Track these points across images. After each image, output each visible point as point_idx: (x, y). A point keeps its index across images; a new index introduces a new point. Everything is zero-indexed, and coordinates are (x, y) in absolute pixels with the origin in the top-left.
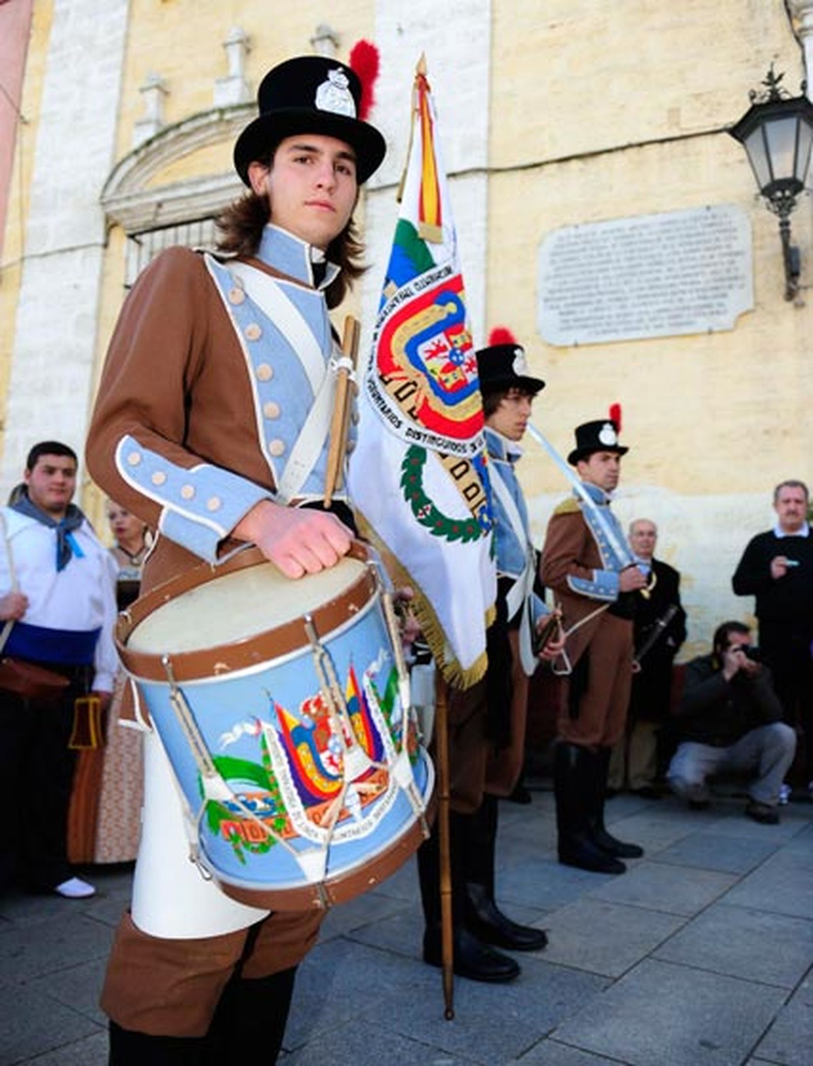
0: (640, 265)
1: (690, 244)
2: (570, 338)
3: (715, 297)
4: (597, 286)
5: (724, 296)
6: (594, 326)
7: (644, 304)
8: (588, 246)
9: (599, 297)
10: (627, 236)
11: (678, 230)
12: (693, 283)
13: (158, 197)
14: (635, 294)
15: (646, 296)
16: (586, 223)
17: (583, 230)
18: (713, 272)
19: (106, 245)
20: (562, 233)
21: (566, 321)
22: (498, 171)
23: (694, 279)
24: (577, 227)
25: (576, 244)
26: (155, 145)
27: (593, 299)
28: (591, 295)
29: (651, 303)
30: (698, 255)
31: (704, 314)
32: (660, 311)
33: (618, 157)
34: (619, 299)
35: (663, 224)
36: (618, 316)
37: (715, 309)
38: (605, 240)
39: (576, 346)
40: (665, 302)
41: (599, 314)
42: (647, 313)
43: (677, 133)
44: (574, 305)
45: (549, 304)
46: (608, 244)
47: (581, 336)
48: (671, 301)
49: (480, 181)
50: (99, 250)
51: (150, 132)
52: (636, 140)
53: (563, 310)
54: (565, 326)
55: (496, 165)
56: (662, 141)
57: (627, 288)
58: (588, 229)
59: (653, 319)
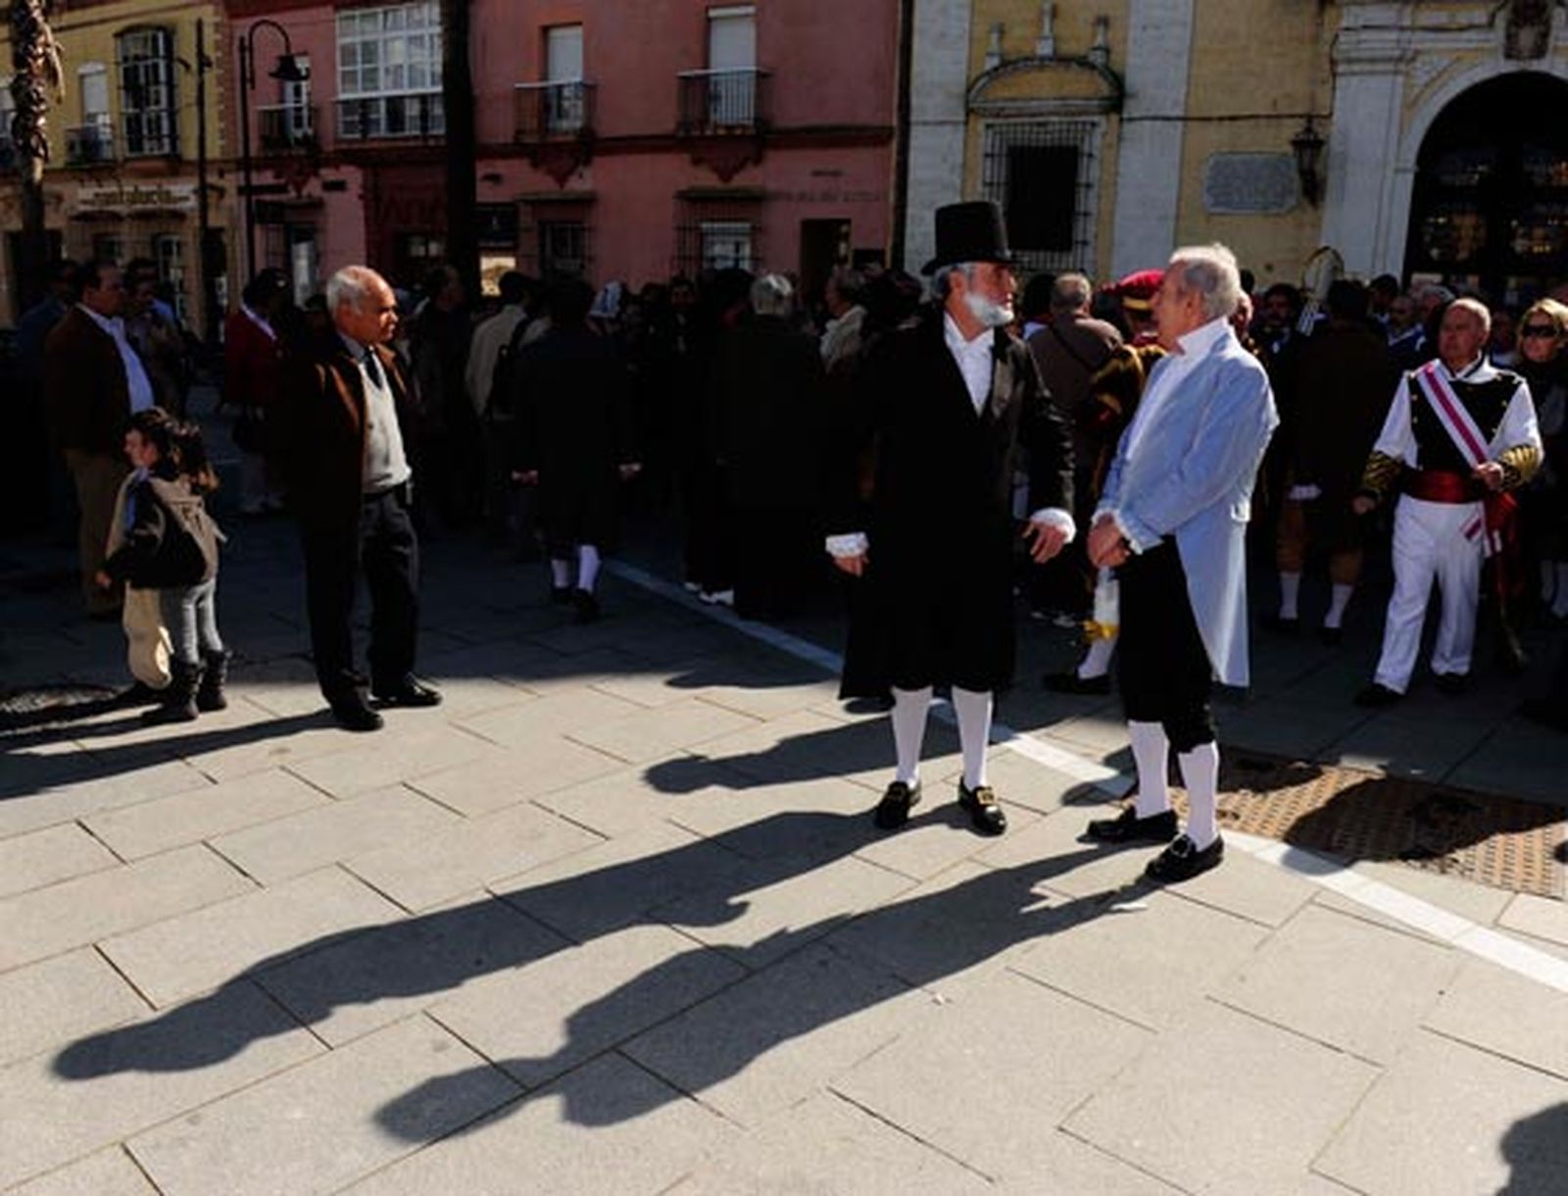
0: (1250, 179)
1: (1274, 171)
2: (1217, 210)
3: (1280, 198)
4: (1231, 186)
5: (1284, 198)
6: (1228, 205)
7: (1250, 198)
8: (1229, 166)
9: (1231, 192)
10: (1247, 163)
11: (1270, 163)
12: (1272, 190)
14: (1248, 192)
15: (1252, 194)
16: (1231, 153)
17: (1228, 156)
18: (1282, 187)
19: (966, 123)
20: (1218, 157)
21: (1216, 202)
22: (1190, 119)
23: (1273, 188)
24: (1225, 155)
25: (1223, 163)
26: (1001, 71)
27: (1229, 192)
28: (1228, 190)
29: (1253, 198)
30: (1277, 177)
31: (1276, 206)
32: (1256, 202)
33: (1247, 122)
34: (1240, 194)
35: (1263, 159)
36: (1239, 202)
37: (1279, 203)
38: (1238, 164)
39: (1220, 214)
40: (1260, 198)
41: (1231, 200)
42: (1251, 202)
43: (1275, 113)
44: (1219, 194)
45: (1209, 192)
46: (1238, 166)
47: (1221, 209)
48: (1262, 198)
49: (1180, 124)
50: (961, 128)
51: (995, 62)
52: (1256, 114)
53: (1215, 196)
54: (1217, 204)
55: (1188, 116)
56: (1268, 116)
57: (1244, 189)
58: (1231, 156)
59: (1253, 205)
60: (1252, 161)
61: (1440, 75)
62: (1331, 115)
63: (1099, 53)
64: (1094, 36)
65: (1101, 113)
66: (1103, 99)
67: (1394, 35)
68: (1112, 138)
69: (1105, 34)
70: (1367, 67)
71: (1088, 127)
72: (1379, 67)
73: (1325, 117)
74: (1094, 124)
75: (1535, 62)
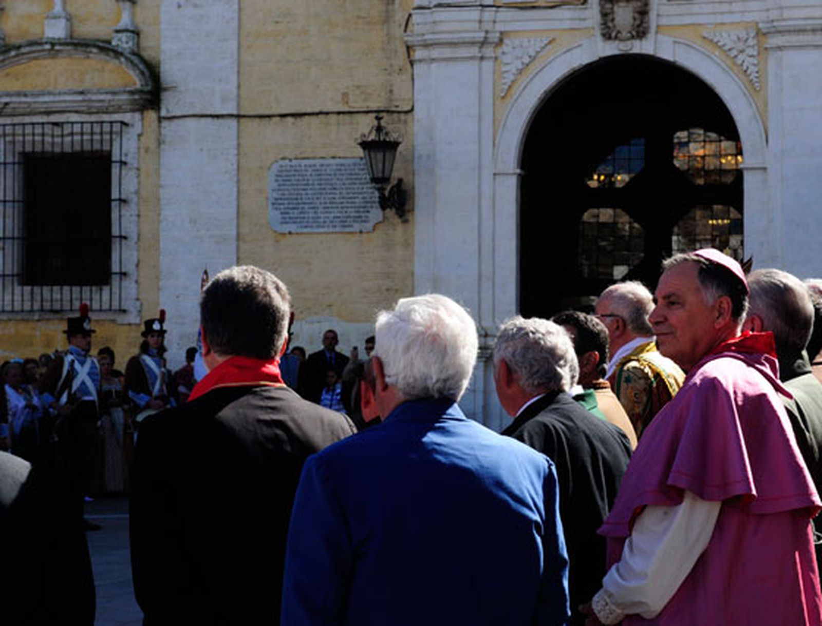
0: (324, 189)
1: (351, 179)
2: (286, 228)
3: (363, 212)
4: (301, 199)
5: (368, 212)
6: (300, 222)
7: (327, 212)
8: (297, 173)
9: (303, 206)
10: (318, 170)
11: (346, 170)
12: (352, 203)
13: (7, 100)
14: (323, 205)
15: (328, 208)
16: (296, 159)
17: (294, 162)
18: (363, 198)
20: (281, 162)
21: (284, 218)
22: (244, 116)
23: (353, 200)
25: (290, 171)
27: (300, 206)
28: (298, 204)
29: (330, 212)
30: (356, 186)
31: (358, 222)
32: (334, 217)
33: (314, 119)
34: (313, 208)
35: (337, 165)
36: (313, 218)
37: (363, 219)
38: (307, 171)
39: (290, 233)
40: (338, 212)
41: (302, 216)
42: (328, 217)
43: (346, 109)
44: (288, 208)
45: (275, 206)
46: (308, 174)
47: (293, 228)
48: (341, 212)
49: (233, 122)
52: (325, 110)
53: (283, 211)
55: (242, 113)
56: (339, 113)
57: (318, 202)
58: (299, 162)
59: (332, 222)
60: (324, 168)
61: (533, 59)
62: (412, 110)
63: (124, 37)
64: (119, 15)
65: (133, 111)
66: (132, 93)
67: (475, 14)
68: (149, 140)
69: (133, 15)
70: (447, 52)
71: (117, 127)
72: (462, 52)
73: (406, 112)
74: (123, 123)
75: (637, 43)
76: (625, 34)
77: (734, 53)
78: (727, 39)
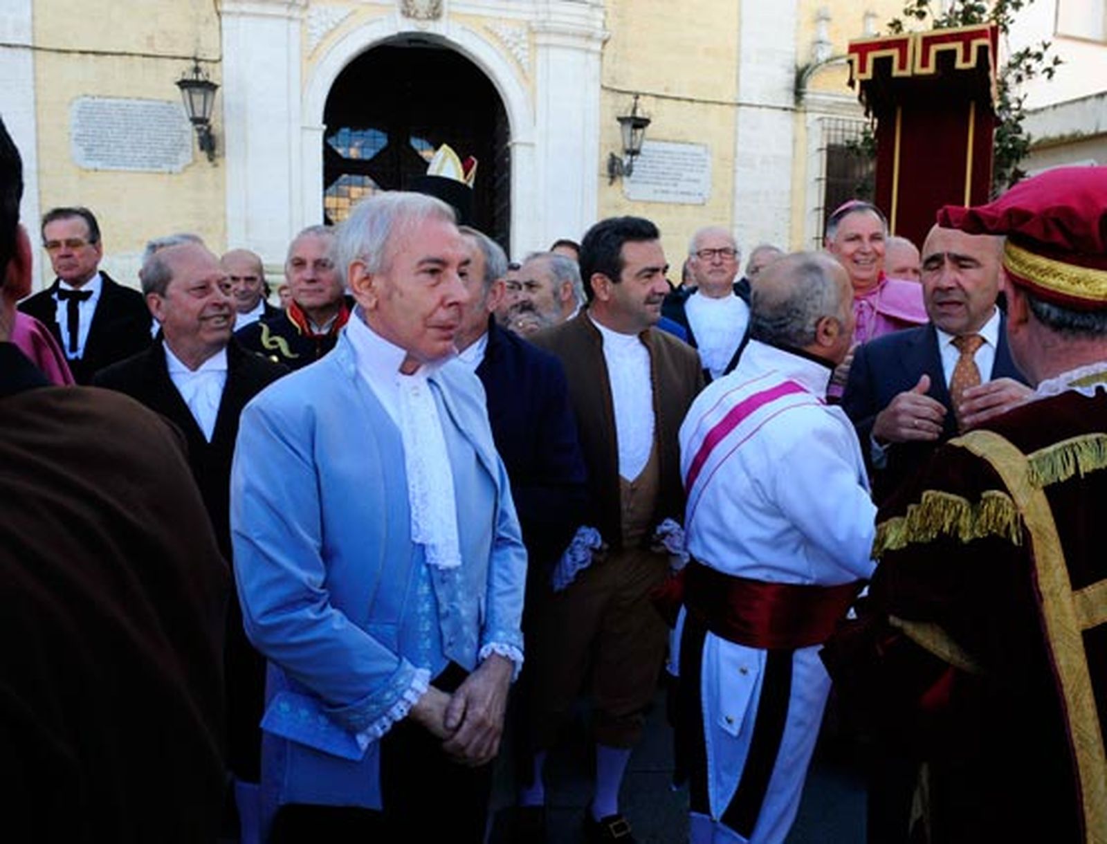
0: (131, 129)
1: (160, 121)
2: (91, 165)
3: (173, 154)
4: (107, 137)
5: (178, 154)
6: (106, 160)
7: (134, 152)
8: (101, 111)
9: (109, 144)
10: (123, 110)
11: (153, 112)
12: (161, 144)
14: (130, 145)
15: (135, 147)
16: (99, 96)
17: (97, 100)
18: (172, 140)
20: (83, 99)
21: (88, 155)
22: (40, 49)
23: (162, 142)
24: (93, 98)
25: (93, 108)
27: (106, 144)
28: (103, 141)
29: (138, 152)
30: (163, 128)
31: (167, 163)
32: (143, 157)
33: (116, 58)
34: (120, 147)
35: (143, 106)
36: (120, 156)
37: (173, 160)
38: (112, 110)
39: (96, 170)
40: (146, 152)
41: (109, 153)
42: (136, 157)
43: (152, 52)
44: (93, 145)
45: (79, 142)
46: (113, 112)
47: (98, 164)
48: (149, 152)
49: (29, 53)
52: (128, 51)
53: (87, 147)
54: (88, 158)
55: (38, 45)
56: (144, 56)
57: (125, 141)
58: (101, 100)
59: (139, 161)
60: (130, 108)
61: (337, 26)
62: (220, 60)
70: (256, 8)
72: (272, 9)
73: (215, 62)
75: (431, 23)
76: (421, 14)
77: (510, 45)
78: (505, 31)
